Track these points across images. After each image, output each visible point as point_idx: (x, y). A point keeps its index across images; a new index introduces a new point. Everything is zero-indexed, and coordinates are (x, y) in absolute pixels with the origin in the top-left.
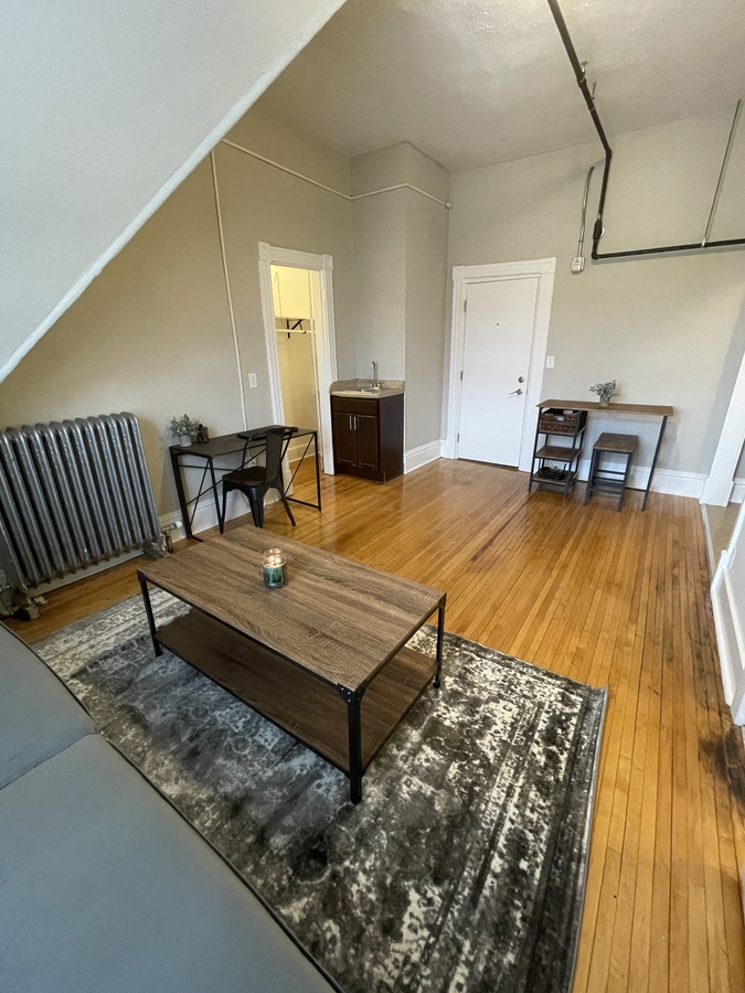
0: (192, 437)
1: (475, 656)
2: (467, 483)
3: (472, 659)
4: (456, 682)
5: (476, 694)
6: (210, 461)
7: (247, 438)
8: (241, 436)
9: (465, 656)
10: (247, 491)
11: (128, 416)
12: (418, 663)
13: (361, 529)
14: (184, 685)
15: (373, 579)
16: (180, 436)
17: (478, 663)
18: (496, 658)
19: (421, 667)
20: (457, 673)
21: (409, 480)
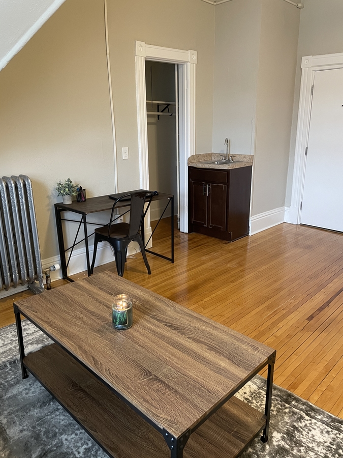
0: (73, 196)
1: (304, 415)
2: (308, 247)
3: (301, 418)
4: (283, 438)
5: (303, 453)
6: (84, 217)
7: (115, 199)
8: (111, 197)
9: (295, 413)
10: (113, 243)
11: (24, 178)
12: (247, 415)
13: (205, 281)
14: (41, 407)
15: (209, 330)
16: (63, 195)
17: (308, 423)
18: (325, 419)
19: (249, 420)
20: (285, 429)
21: (253, 242)
